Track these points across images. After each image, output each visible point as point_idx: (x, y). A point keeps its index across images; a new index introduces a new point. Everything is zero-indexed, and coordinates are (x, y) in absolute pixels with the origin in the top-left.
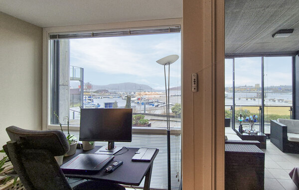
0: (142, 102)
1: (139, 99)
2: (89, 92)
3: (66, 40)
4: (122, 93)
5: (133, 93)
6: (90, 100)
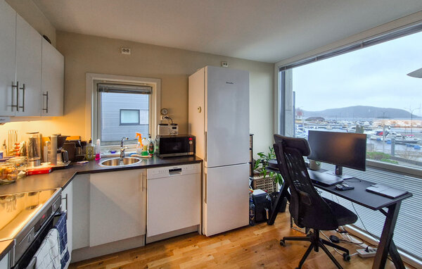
0: (386, 139)
1: (379, 133)
2: (300, 120)
3: (290, 69)
4: (346, 123)
5: (366, 123)
6: (302, 129)
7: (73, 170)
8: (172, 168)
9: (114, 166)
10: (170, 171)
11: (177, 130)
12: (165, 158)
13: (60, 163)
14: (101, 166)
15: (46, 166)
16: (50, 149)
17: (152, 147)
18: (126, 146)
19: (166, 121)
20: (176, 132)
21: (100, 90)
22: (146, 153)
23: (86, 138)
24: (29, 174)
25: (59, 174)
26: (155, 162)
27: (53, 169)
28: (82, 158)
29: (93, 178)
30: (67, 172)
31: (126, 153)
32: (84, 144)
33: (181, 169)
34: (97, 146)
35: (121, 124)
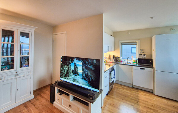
7: (116, 63)
8: (141, 68)
9: (125, 64)
10: (140, 68)
11: (145, 56)
12: (140, 65)
13: (114, 61)
14: (122, 63)
15: (111, 61)
16: (112, 58)
17: (136, 61)
18: (128, 60)
19: (142, 53)
20: (145, 57)
21: (122, 44)
22: (134, 62)
23: (119, 57)
24: (109, 62)
25: (113, 63)
26: (138, 65)
27: (113, 62)
28: (118, 61)
29: (120, 65)
30: (115, 63)
31: (128, 61)
32: (118, 58)
33: (144, 69)
34: (121, 59)
35: (132, 53)
